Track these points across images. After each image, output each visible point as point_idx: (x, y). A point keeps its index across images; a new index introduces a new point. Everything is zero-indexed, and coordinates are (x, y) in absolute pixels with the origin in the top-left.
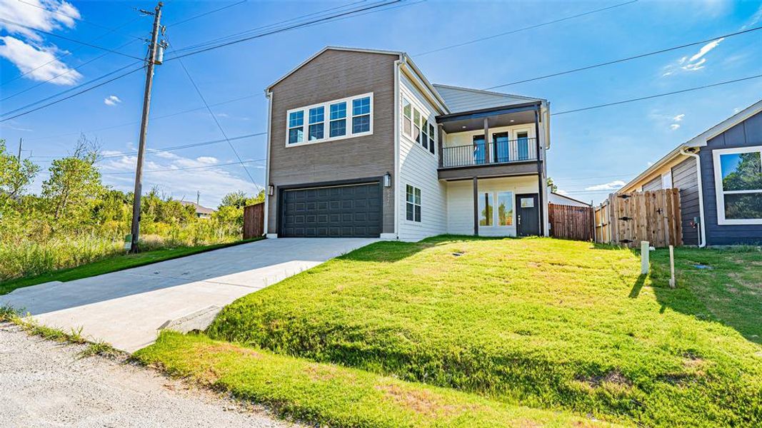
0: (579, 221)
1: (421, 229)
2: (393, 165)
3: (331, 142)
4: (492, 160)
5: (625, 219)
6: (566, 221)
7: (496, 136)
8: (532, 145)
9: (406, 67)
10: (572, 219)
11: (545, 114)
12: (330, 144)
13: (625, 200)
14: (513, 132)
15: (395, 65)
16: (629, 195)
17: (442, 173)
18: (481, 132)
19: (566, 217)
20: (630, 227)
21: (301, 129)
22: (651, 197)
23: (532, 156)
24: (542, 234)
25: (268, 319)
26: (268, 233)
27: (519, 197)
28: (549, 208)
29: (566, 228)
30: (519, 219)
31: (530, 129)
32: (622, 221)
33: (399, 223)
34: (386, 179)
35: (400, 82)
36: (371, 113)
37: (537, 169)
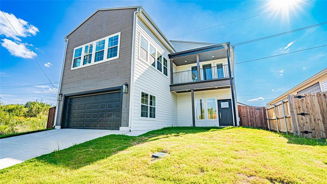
0: (257, 116)
1: (156, 123)
2: (130, 78)
3: (95, 65)
4: (202, 79)
5: (303, 114)
6: (249, 116)
7: (204, 66)
8: (225, 69)
9: (141, 15)
10: (252, 115)
11: (232, 53)
12: (94, 66)
13: (300, 99)
14: (214, 63)
15: (135, 14)
16: (304, 96)
17: (172, 87)
18: (195, 65)
19: (249, 113)
20: (308, 121)
21: (80, 58)
22: (323, 97)
23: (226, 75)
24: (236, 125)
26: (56, 125)
27: (219, 101)
28: (238, 108)
29: (249, 120)
30: (220, 115)
31: (224, 62)
32: (301, 116)
33: (132, 120)
34: (124, 88)
35: (137, 24)
36: (119, 45)
37: (230, 84)
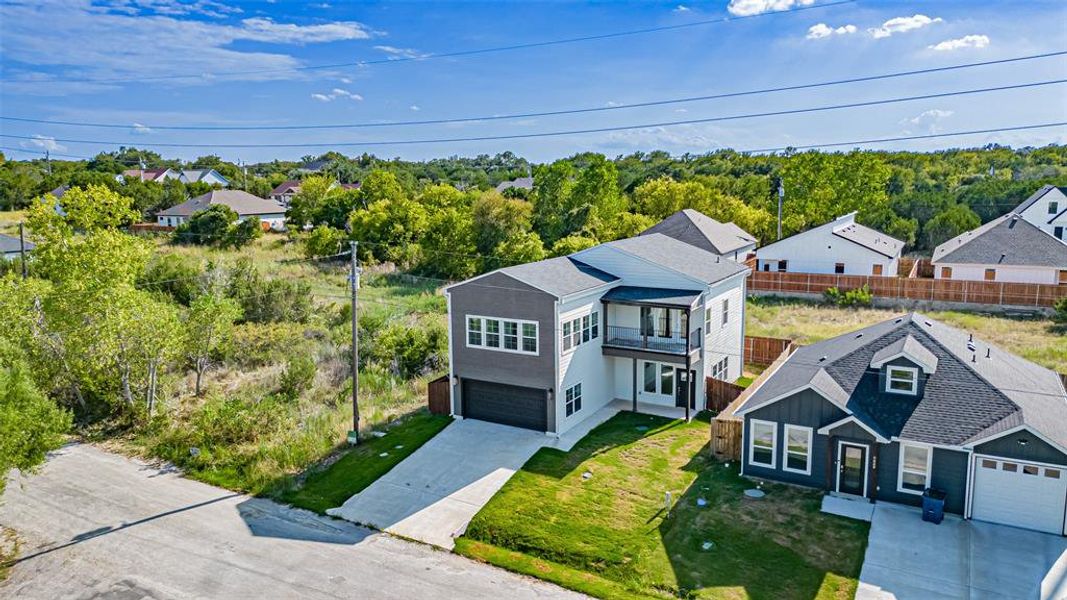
2: (555, 382)
3: (506, 353)
5: (720, 437)
6: (723, 396)
13: (721, 424)
15: (556, 304)
16: (724, 421)
17: (605, 348)
19: (722, 392)
20: (723, 444)
25: (491, 529)
26: (455, 414)
27: (679, 371)
28: (709, 382)
30: (679, 391)
32: (718, 439)
34: (549, 394)
36: (537, 338)
